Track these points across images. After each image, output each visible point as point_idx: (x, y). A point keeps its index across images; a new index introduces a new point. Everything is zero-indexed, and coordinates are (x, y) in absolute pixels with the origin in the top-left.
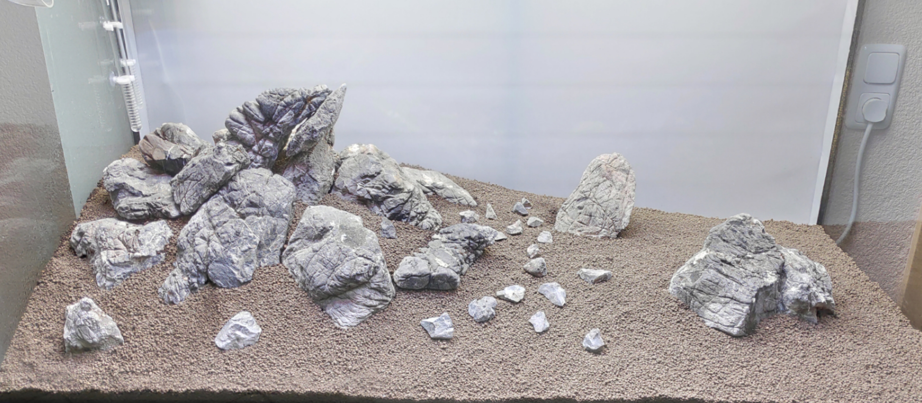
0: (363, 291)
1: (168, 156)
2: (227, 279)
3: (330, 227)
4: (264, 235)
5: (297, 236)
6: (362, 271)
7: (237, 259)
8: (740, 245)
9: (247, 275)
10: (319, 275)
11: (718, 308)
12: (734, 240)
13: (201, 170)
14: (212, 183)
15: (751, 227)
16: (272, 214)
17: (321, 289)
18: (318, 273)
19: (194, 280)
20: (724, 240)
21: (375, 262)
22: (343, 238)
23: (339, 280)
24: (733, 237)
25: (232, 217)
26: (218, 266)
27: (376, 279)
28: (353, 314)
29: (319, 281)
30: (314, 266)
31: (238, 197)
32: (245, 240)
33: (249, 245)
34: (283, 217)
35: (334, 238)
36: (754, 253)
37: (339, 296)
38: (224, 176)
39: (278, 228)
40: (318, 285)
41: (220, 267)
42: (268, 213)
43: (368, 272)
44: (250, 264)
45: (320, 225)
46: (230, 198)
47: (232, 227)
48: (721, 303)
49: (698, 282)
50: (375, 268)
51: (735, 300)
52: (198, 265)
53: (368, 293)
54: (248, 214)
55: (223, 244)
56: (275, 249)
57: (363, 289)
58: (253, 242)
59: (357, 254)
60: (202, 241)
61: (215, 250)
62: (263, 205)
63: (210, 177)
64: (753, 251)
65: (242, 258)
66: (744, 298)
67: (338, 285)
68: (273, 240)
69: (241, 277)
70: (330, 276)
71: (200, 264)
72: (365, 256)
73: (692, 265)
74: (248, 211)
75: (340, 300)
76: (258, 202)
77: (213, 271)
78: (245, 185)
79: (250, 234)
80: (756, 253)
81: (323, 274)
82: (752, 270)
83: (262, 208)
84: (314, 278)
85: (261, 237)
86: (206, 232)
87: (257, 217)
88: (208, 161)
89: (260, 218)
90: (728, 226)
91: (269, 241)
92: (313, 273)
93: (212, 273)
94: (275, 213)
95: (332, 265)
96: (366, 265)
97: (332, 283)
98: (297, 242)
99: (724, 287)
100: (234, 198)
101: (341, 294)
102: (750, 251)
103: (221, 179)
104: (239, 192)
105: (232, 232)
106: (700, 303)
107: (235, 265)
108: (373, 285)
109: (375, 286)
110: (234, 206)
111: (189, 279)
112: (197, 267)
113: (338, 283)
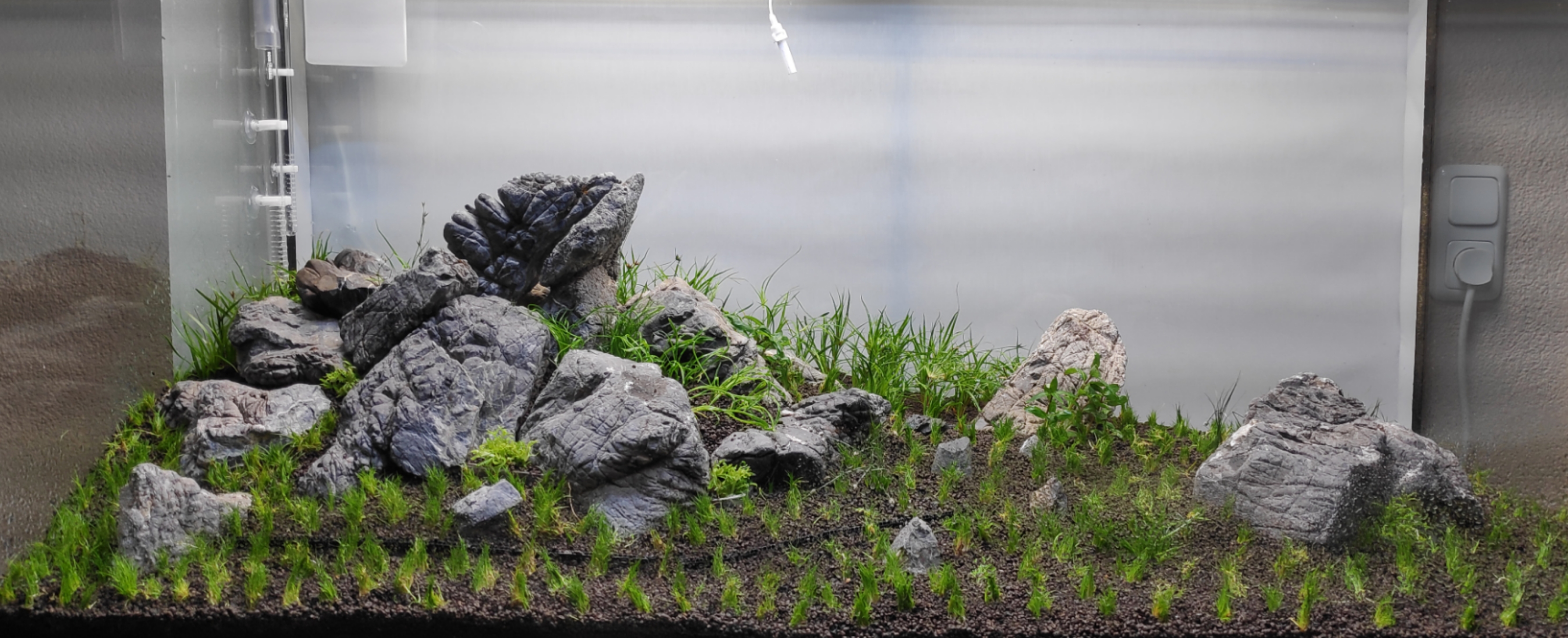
0: (660, 473)
1: (343, 283)
2: (422, 460)
3: (606, 374)
4: (492, 392)
5: (547, 394)
6: (659, 433)
7: (444, 426)
8: (1306, 413)
9: (457, 454)
10: (583, 445)
11: (1287, 503)
12: (1294, 406)
13: (396, 293)
14: (413, 310)
15: (1319, 388)
16: (509, 359)
17: (585, 470)
18: (580, 443)
19: (365, 461)
20: (1278, 409)
21: (682, 422)
22: (627, 387)
23: (617, 451)
24: (1291, 402)
25: (441, 360)
26: (408, 437)
27: (684, 449)
28: (640, 512)
29: (582, 455)
30: (574, 432)
31: (453, 330)
32: (459, 396)
33: (467, 406)
34: (526, 368)
35: (613, 389)
36: (1331, 423)
37: (616, 482)
38: (434, 296)
39: (517, 383)
40: (580, 462)
41: (412, 439)
42: (503, 357)
43: (669, 436)
44: (465, 436)
45: (588, 372)
46: (440, 331)
47: (440, 373)
48: (1290, 494)
49: (1245, 466)
50: (682, 430)
51: (1314, 485)
52: (374, 434)
53: (667, 476)
54: (469, 354)
55: (420, 400)
56: (509, 418)
57: (659, 469)
58: (472, 401)
59: (651, 408)
60: (384, 397)
61: (406, 409)
62: (496, 344)
63: (410, 302)
64: (1328, 420)
65: (453, 426)
66: (1330, 480)
67: (616, 458)
68: (507, 403)
69: (448, 458)
70: (602, 446)
71: (377, 432)
72: (665, 411)
73: (1229, 448)
74: (468, 349)
75: (618, 489)
76: (487, 336)
77: (400, 446)
78: (468, 313)
79: (469, 387)
80: (1336, 422)
81: (591, 444)
82: (1334, 445)
83: (493, 348)
84: (574, 452)
85: (487, 394)
86: (393, 384)
87: (482, 360)
88: (410, 276)
89: (489, 363)
90: (1281, 389)
91: (500, 403)
92: (572, 443)
93: (398, 448)
94: (515, 358)
95: (606, 426)
96: (667, 423)
97: (605, 456)
98: (547, 405)
99: (1292, 467)
100: (448, 331)
101: (620, 478)
102: (1326, 421)
103: (428, 301)
104: (456, 321)
105: (439, 381)
106: (1252, 502)
107: (440, 436)
108: (677, 462)
109: (681, 464)
110: (445, 344)
111: (356, 459)
112: (373, 438)
113: (615, 455)
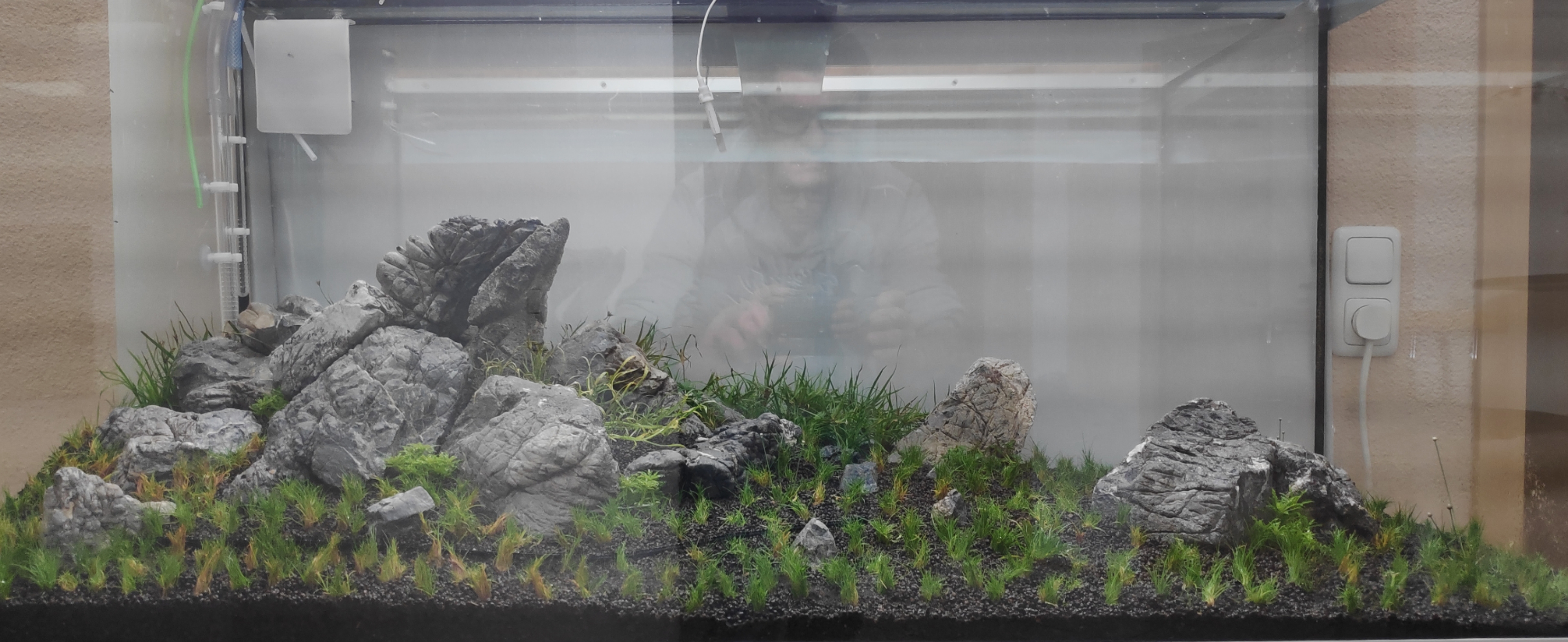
1: (280, 323)
2: (342, 472)
3: (521, 393)
4: (413, 412)
5: (466, 415)
6: (568, 441)
7: (364, 442)
8: (1200, 430)
9: (376, 468)
10: (496, 455)
14: (340, 340)
15: (1214, 410)
16: (430, 383)
17: (497, 478)
18: (494, 453)
19: (287, 473)
20: (1172, 429)
22: (541, 404)
23: (529, 459)
24: (1186, 423)
26: (329, 451)
27: (593, 459)
29: (494, 464)
30: (489, 444)
31: (377, 355)
32: (380, 414)
33: (387, 423)
34: (447, 392)
35: (527, 405)
37: (527, 489)
38: (359, 325)
39: (438, 406)
40: (492, 471)
41: (332, 453)
42: (424, 381)
43: (579, 445)
45: (504, 394)
46: (364, 356)
47: (362, 393)
48: (1181, 500)
50: (592, 441)
51: (1204, 490)
52: (296, 448)
53: (576, 484)
54: (391, 376)
55: (343, 417)
56: (429, 437)
57: (568, 477)
58: (393, 419)
59: (562, 421)
60: (309, 416)
61: (328, 425)
62: (418, 368)
63: (336, 332)
64: (1221, 436)
65: (373, 442)
66: (1220, 484)
67: (526, 466)
69: (367, 472)
70: (514, 455)
71: (300, 447)
72: (576, 423)
73: (1126, 464)
74: (390, 372)
75: (530, 496)
77: (321, 459)
78: (392, 341)
80: (1226, 438)
81: (503, 454)
82: (1226, 456)
83: (415, 372)
84: (487, 462)
85: (407, 414)
86: (318, 404)
88: (337, 308)
89: (411, 385)
91: (420, 423)
92: (486, 453)
93: (319, 461)
94: (436, 382)
95: (519, 438)
96: (576, 433)
97: (516, 464)
98: (466, 425)
99: (1184, 475)
100: (372, 356)
101: (532, 486)
102: (1218, 437)
103: (355, 330)
104: (381, 348)
105: (361, 399)
107: (360, 451)
109: (590, 472)
110: (369, 367)
112: (295, 452)
113: (526, 463)
